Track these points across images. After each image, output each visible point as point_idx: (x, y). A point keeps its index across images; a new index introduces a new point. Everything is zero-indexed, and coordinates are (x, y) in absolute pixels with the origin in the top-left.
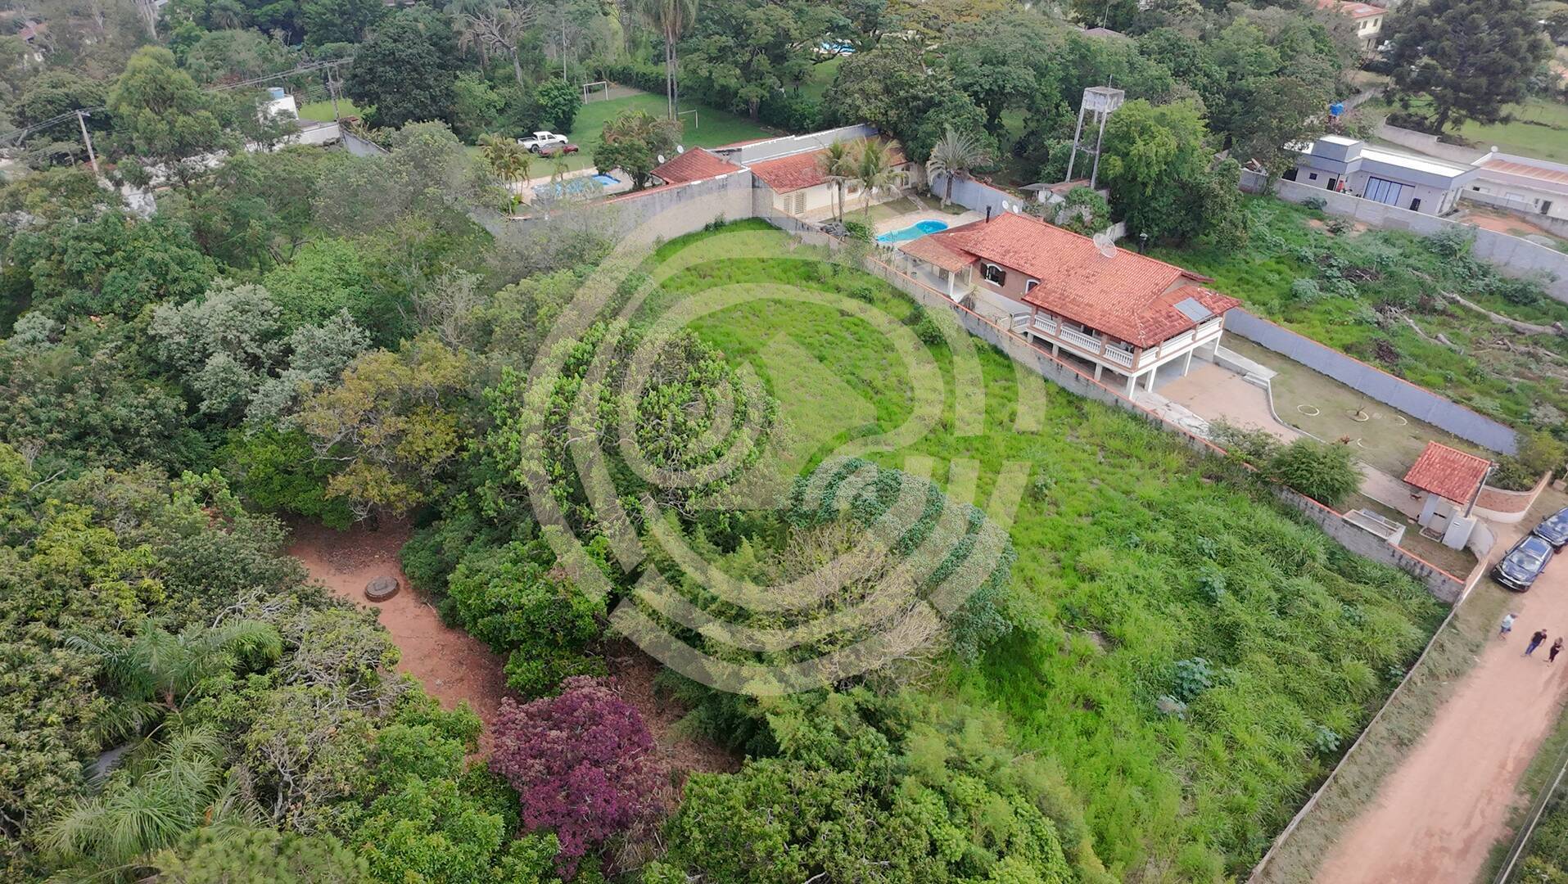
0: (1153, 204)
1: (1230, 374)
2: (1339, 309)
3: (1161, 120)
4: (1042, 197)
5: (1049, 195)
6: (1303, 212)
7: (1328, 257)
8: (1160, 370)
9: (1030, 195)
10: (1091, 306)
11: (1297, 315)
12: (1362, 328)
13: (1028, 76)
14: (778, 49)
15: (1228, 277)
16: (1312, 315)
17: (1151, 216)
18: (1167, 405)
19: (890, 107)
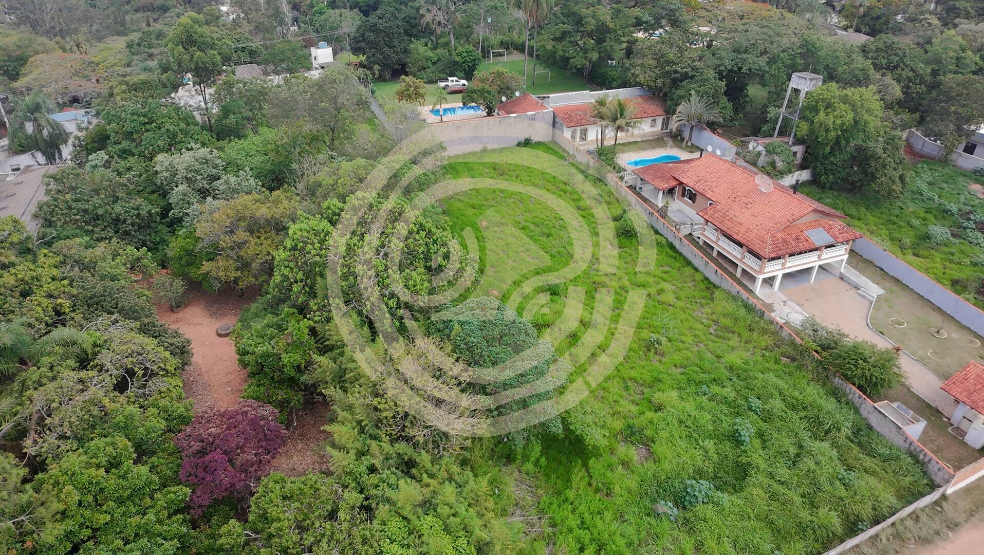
0: (832, 159)
1: (848, 287)
2: (962, 252)
4: (751, 146)
5: (756, 145)
6: (970, 177)
7: (971, 212)
8: (786, 276)
9: (744, 144)
10: (741, 224)
11: (925, 253)
12: (976, 269)
13: (762, 62)
14: (601, 34)
15: (879, 218)
16: (936, 254)
17: (829, 167)
18: (785, 302)
19: (658, 77)
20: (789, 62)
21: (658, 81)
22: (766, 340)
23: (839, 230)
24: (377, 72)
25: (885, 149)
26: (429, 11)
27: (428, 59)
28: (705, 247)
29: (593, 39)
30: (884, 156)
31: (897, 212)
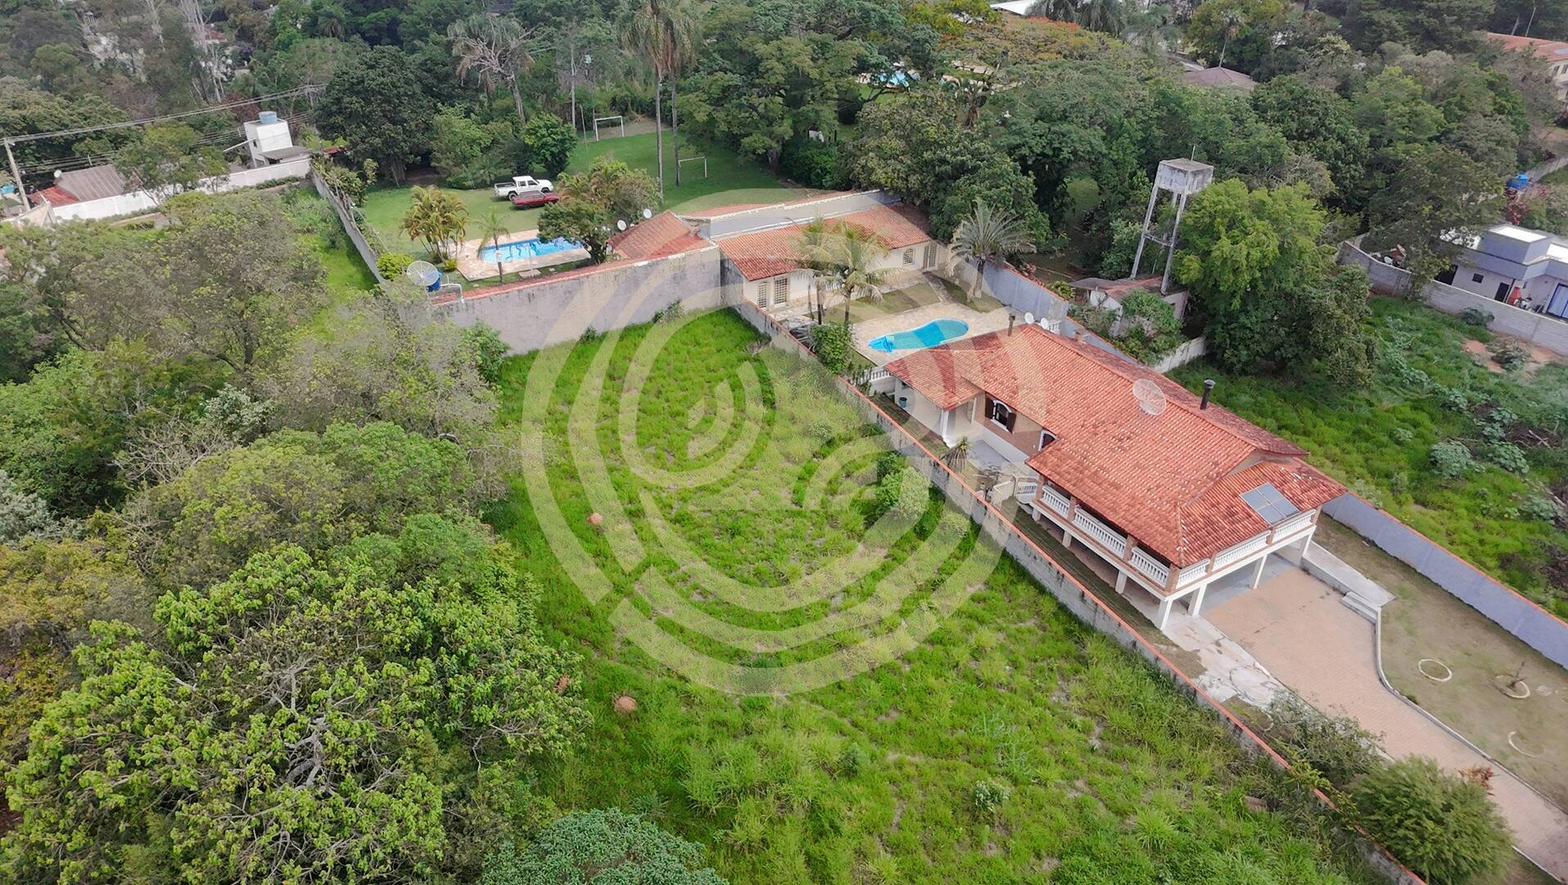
0: (1243, 319)
1: (1322, 591)
2: (1498, 489)
3: (1259, 210)
4: (1094, 297)
5: (1105, 298)
6: (1459, 328)
7: (1488, 405)
8: (1214, 587)
9: (1081, 295)
10: (1117, 487)
11: (1435, 497)
12: (1530, 525)
13: (1094, 137)
14: (796, 90)
15: (1339, 428)
16: (1456, 498)
17: (1239, 334)
18: (1218, 644)
19: (911, 170)
20: (1139, 135)
21: (912, 179)
22: (1211, 760)
23: (1300, 483)
24: (370, 174)
25: (1338, 300)
26: (468, 48)
27: (473, 142)
28: (1045, 526)
29: (781, 95)
30: (1339, 312)
31: (1365, 412)
